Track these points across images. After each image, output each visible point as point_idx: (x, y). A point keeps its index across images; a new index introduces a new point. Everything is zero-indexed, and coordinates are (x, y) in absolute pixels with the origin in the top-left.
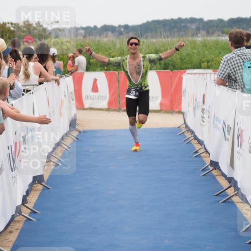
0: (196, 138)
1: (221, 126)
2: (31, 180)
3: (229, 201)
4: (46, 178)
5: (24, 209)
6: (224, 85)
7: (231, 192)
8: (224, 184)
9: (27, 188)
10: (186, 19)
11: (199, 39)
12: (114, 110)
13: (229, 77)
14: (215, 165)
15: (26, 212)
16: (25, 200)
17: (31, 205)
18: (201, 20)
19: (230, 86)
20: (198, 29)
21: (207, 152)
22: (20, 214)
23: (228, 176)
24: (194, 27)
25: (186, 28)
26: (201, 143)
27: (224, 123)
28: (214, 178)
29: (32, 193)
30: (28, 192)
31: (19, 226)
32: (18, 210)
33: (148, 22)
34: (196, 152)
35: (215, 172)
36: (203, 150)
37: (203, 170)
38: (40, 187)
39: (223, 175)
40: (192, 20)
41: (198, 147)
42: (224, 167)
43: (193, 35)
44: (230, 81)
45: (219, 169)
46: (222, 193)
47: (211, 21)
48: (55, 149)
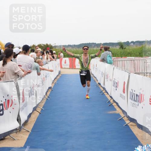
0: (94, 76)
1: (101, 73)
2: (48, 88)
3: (103, 94)
4: (52, 87)
5: (46, 96)
6: (102, 61)
7: (104, 91)
8: (102, 89)
9: (47, 90)
10: (91, 43)
11: (95, 49)
12: (71, 69)
13: (103, 59)
14: (99, 84)
15: (47, 97)
16: (46, 94)
17: (48, 95)
18: (96, 43)
19: (103, 62)
20: (95, 46)
21: (97, 80)
22: (45, 97)
23: (103, 87)
24: (93, 45)
25: (91, 46)
26: (95, 78)
27: (102, 72)
28: (99, 87)
29: (48, 92)
30: (47, 92)
31: (45, 101)
32: (44, 96)
33: (81, 44)
34: (94, 80)
35: (99, 86)
36: (96, 80)
37: (96, 85)
38: (50, 90)
39: (102, 87)
40: (93, 43)
41: (95, 79)
42: (102, 84)
43: (93, 48)
44: (103, 60)
45: (101, 85)
46: (101, 92)
47: (98, 44)
48: (54, 79)
